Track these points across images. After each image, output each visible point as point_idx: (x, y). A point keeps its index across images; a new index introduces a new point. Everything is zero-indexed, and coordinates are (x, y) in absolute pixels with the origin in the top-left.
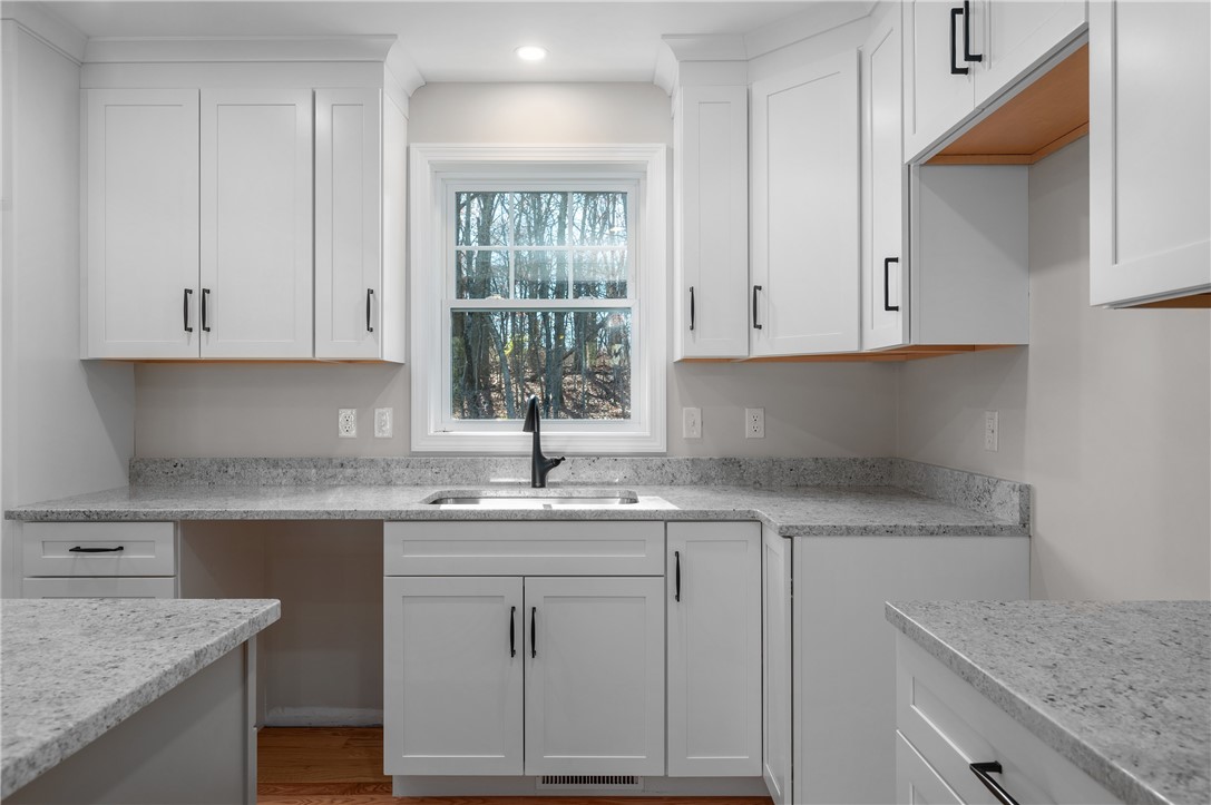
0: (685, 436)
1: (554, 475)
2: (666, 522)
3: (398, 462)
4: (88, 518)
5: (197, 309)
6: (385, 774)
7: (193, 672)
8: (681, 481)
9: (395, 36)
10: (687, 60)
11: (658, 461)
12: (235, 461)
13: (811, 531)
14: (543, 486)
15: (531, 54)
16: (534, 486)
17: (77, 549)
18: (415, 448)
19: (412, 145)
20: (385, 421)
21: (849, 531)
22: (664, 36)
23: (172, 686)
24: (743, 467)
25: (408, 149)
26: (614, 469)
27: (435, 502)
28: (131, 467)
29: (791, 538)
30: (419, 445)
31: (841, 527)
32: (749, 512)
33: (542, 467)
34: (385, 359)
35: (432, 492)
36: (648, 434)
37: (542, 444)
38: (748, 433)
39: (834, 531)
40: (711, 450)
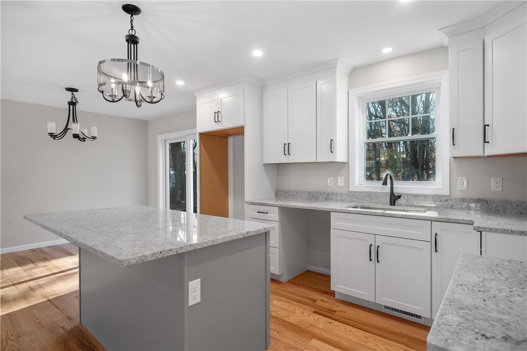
0: (459, 189)
1: (399, 201)
2: (431, 221)
3: (345, 194)
4: (261, 204)
5: (287, 149)
6: (331, 289)
7: (246, 236)
8: (456, 207)
9: (338, 58)
10: (452, 35)
11: (445, 199)
12: (300, 192)
13: (491, 230)
14: (394, 205)
15: (387, 50)
16: (391, 205)
17: (259, 212)
18: (350, 190)
19: (350, 91)
20: (341, 181)
21: (513, 232)
22: (439, 30)
23: (240, 238)
24: (489, 203)
25: (348, 92)
26: (425, 201)
27: (354, 208)
28: (276, 192)
29: (481, 232)
30: (352, 189)
31: (508, 230)
32: (471, 220)
33: (394, 199)
34: (337, 161)
35: (354, 204)
36: (441, 187)
37: (394, 190)
38: (493, 188)
39: (504, 231)
40: (473, 195)
